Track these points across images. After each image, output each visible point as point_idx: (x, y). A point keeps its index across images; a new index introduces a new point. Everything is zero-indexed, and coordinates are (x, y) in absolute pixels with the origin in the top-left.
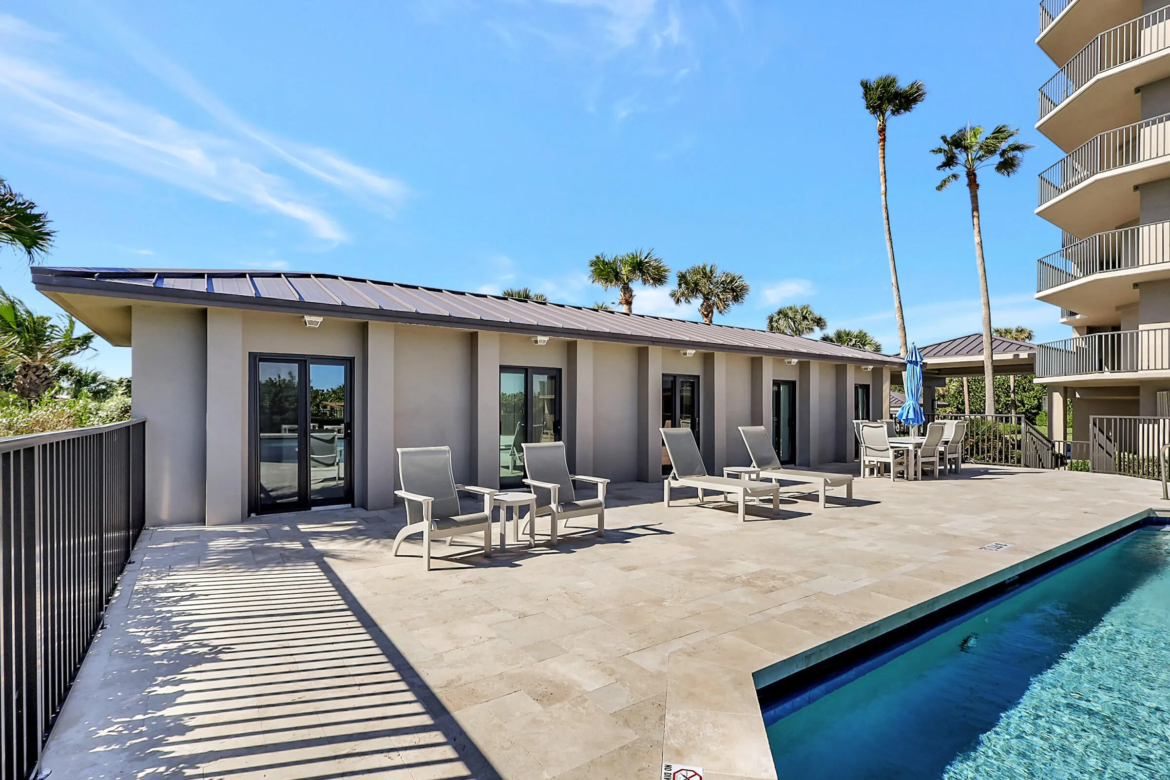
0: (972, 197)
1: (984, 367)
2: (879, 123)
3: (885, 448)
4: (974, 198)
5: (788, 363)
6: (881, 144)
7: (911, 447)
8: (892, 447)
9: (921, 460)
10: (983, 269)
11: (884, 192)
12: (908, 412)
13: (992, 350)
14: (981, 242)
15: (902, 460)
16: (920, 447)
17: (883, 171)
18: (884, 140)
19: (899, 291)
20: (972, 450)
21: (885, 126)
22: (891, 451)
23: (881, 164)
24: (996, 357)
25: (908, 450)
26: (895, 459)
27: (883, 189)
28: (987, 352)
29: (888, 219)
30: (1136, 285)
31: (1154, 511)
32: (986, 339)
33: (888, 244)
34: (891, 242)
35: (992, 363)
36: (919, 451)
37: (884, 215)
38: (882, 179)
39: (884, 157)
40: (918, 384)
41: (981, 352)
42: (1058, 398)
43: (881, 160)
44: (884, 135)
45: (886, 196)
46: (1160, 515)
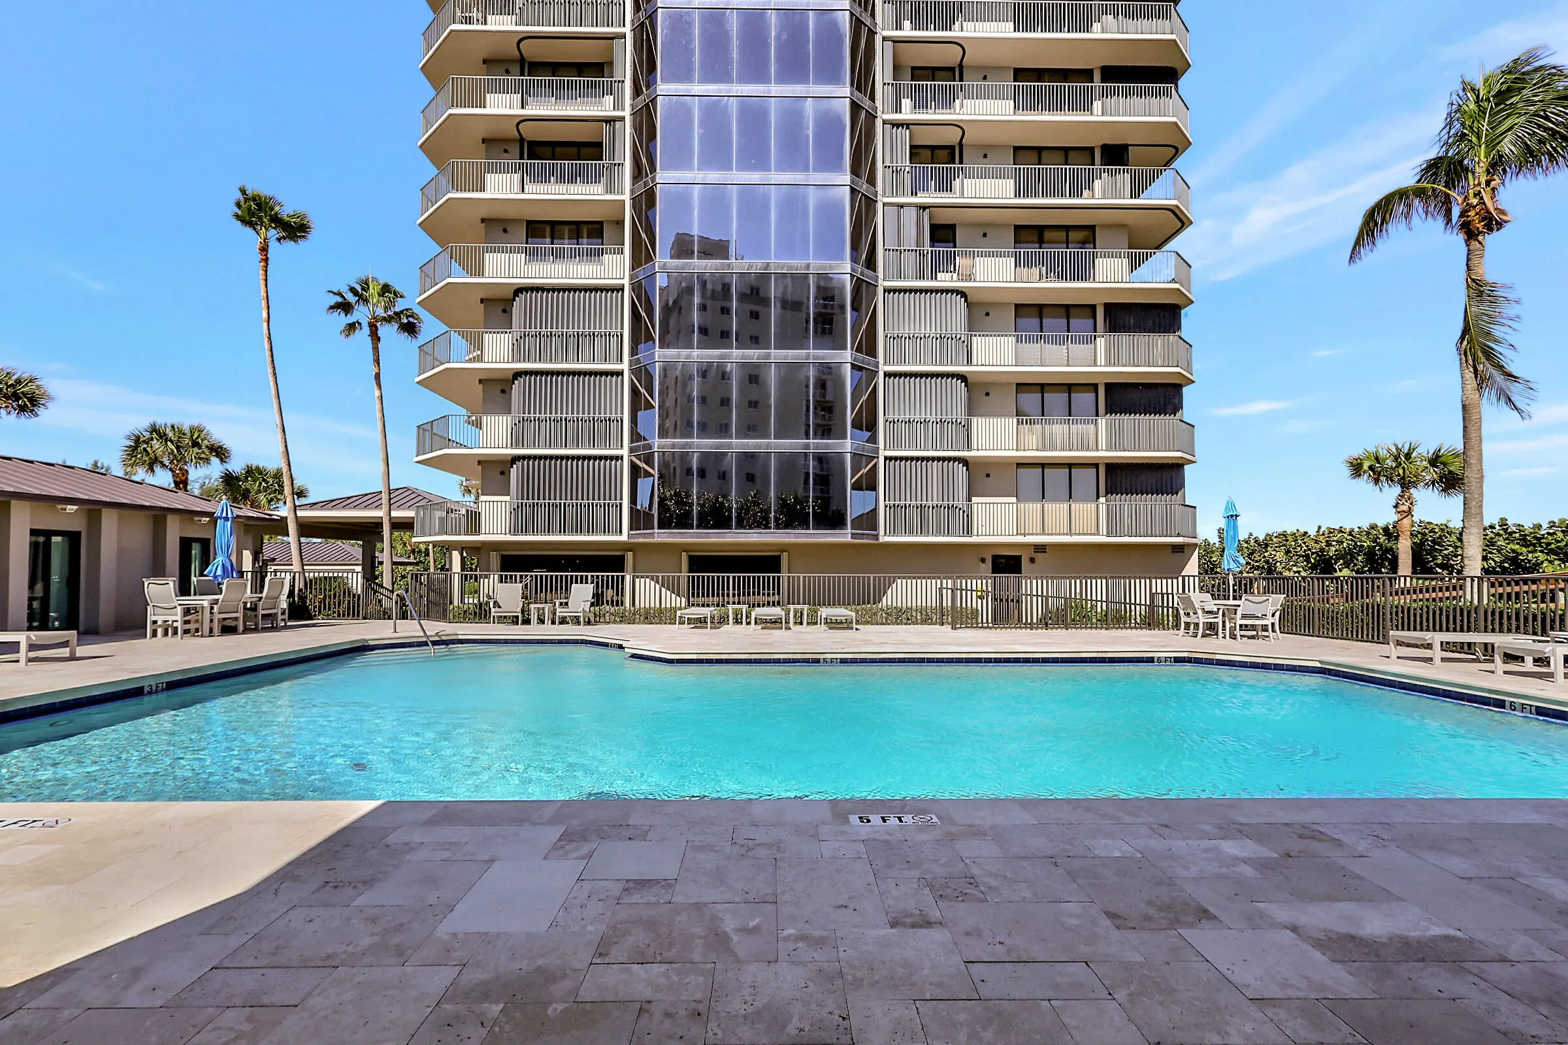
0: (373, 348)
1: (382, 523)
2: (260, 240)
3: (172, 605)
4: (376, 349)
5: (62, 509)
6: (262, 264)
7: (206, 604)
8: (180, 605)
9: (217, 617)
10: (382, 424)
11: (267, 319)
12: (217, 569)
13: (390, 505)
14: (381, 396)
15: (197, 618)
16: (217, 604)
17: (265, 295)
18: (266, 260)
19: (285, 434)
20: (320, 607)
21: (268, 246)
22: (179, 609)
23: (263, 287)
24: (394, 514)
25: (203, 607)
26: (185, 616)
27: (265, 315)
28: (385, 507)
29: (271, 350)
30: (479, 462)
31: (367, 641)
32: (385, 496)
33: (271, 379)
34: (276, 378)
35: (390, 520)
36: (215, 607)
37: (267, 346)
38: (264, 304)
39: (266, 280)
40: (228, 541)
41: (379, 507)
42: (456, 556)
43: (262, 283)
44: (266, 255)
45: (268, 325)
46: (371, 643)
